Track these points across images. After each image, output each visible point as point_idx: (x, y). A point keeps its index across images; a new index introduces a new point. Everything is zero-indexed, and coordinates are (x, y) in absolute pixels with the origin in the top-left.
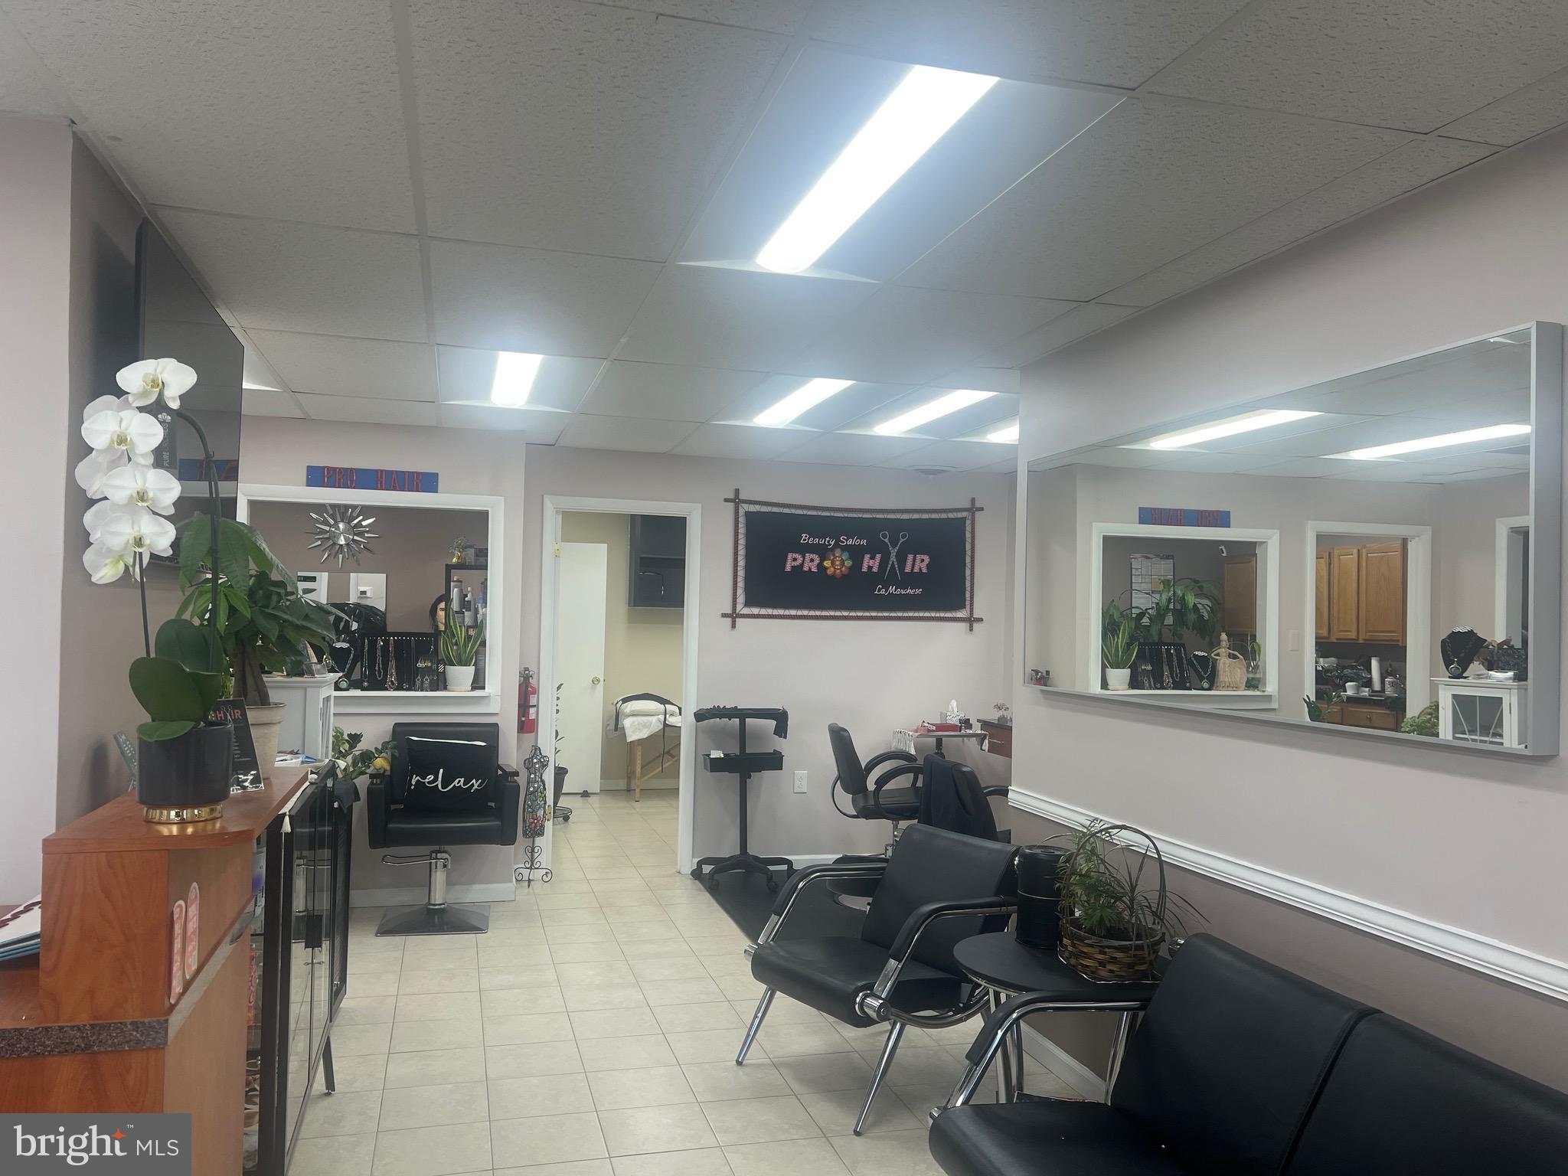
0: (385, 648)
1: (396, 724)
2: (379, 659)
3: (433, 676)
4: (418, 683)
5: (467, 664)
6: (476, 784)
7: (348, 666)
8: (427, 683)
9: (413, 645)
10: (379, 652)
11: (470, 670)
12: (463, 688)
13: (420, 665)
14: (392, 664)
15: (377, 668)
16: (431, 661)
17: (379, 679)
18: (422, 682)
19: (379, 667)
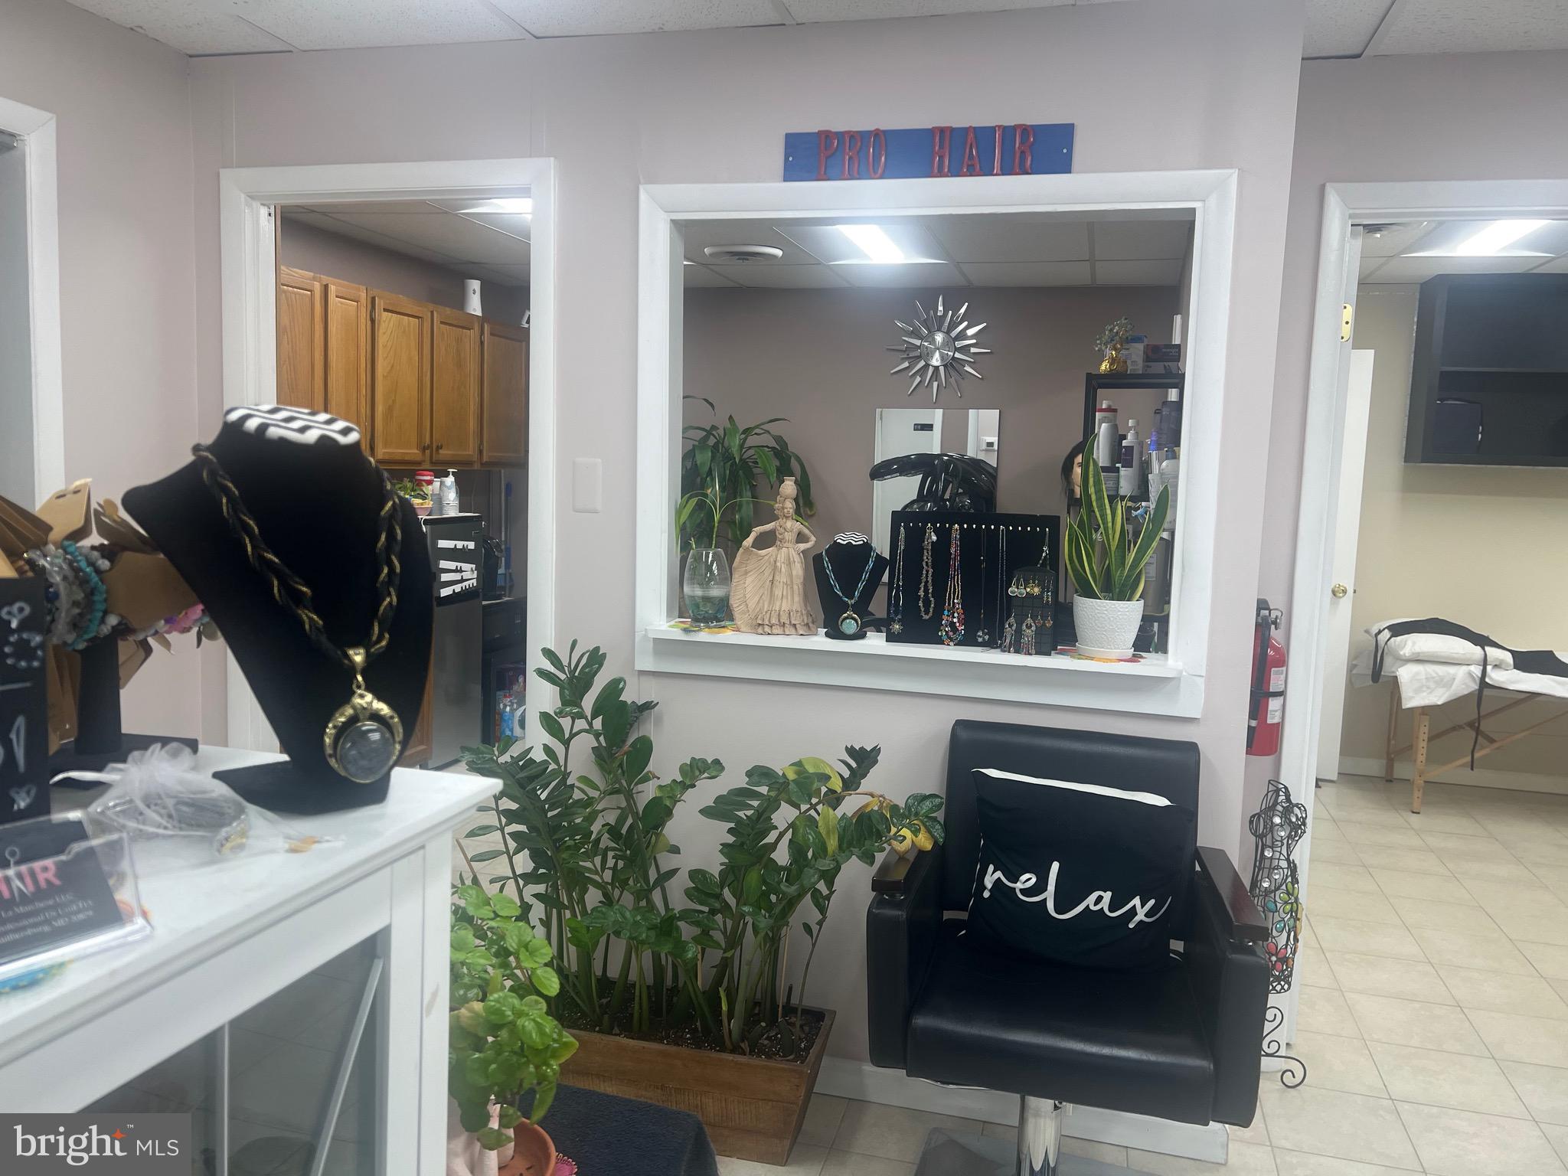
0: (941, 549)
1: (958, 723)
2: (928, 573)
3: (1044, 618)
4: (1009, 632)
5: (1123, 594)
6: (1140, 909)
7: (861, 586)
8: (1029, 633)
9: (1002, 544)
10: (927, 557)
11: (1126, 614)
12: (1116, 653)
13: (1013, 590)
14: (955, 585)
15: (921, 593)
16: (1041, 585)
17: (926, 617)
18: (1019, 633)
19: (926, 591)
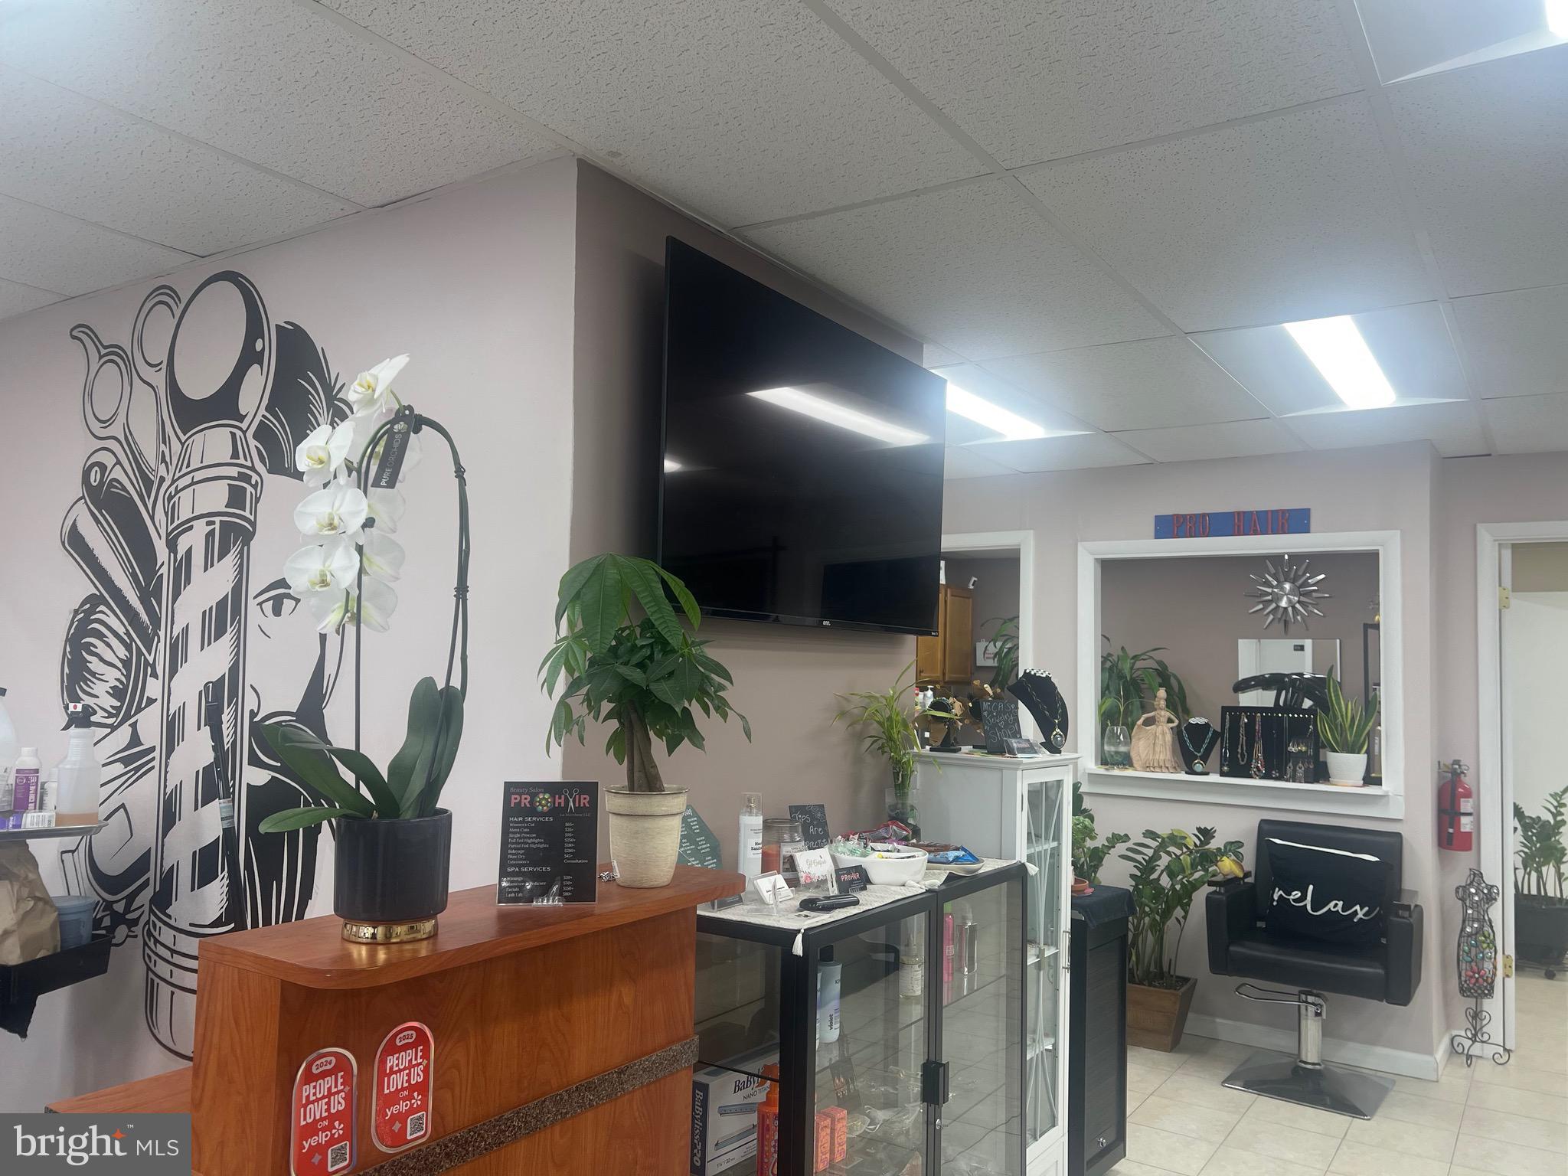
0: (1250, 726)
1: (1262, 820)
2: (1243, 739)
3: (1309, 763)
4: (1289, 771)
5: (1353, 749)
6: (1361, 912)
7: (1204, 746)
8: (1300, 773)
9: (1286, 724)
10: (1242, 731)
11: (1359, 761)
12: (1351, 782)
13: (1292, 749)
14: (1259, 746)
15: (1239, 750)
16: (1306, 746)
17: (1243, 763)
18: (1295, 771)
19: (1242, 749)
